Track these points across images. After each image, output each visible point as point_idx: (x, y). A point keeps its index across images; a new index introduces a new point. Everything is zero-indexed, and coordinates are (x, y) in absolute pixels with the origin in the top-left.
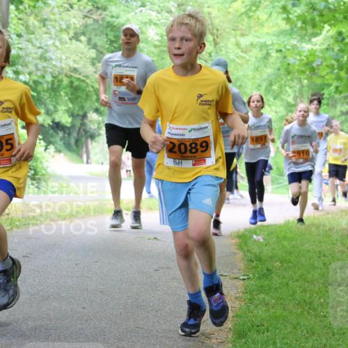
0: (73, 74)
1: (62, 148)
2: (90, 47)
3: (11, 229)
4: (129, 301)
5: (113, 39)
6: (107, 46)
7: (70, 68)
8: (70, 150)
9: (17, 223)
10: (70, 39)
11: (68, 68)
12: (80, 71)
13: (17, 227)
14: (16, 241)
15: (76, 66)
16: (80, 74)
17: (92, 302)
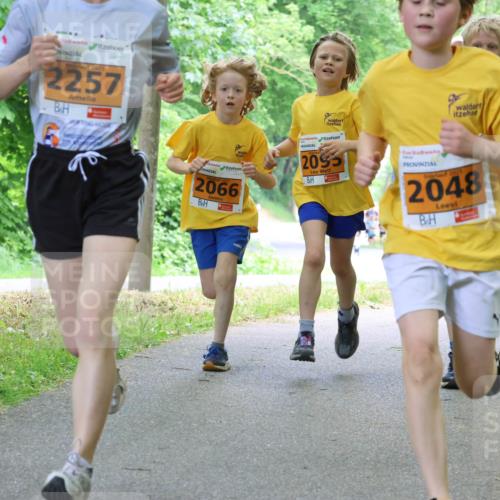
0: (276, 69)
1: (258, 196)
2: (304, 21)
3: (178, 334)
4: (382, 457)
5: (344, 7)
6: (333, 20)
7: (271, 59)
8: (271, 199)
9: (188, 324)
10: (270, 9)
11: (266, 58)
12: (288, 63)
13: (189, 331)
14: (187, 353)
15: (280, 54)
16: (287, 69)
17: (319, 457)
